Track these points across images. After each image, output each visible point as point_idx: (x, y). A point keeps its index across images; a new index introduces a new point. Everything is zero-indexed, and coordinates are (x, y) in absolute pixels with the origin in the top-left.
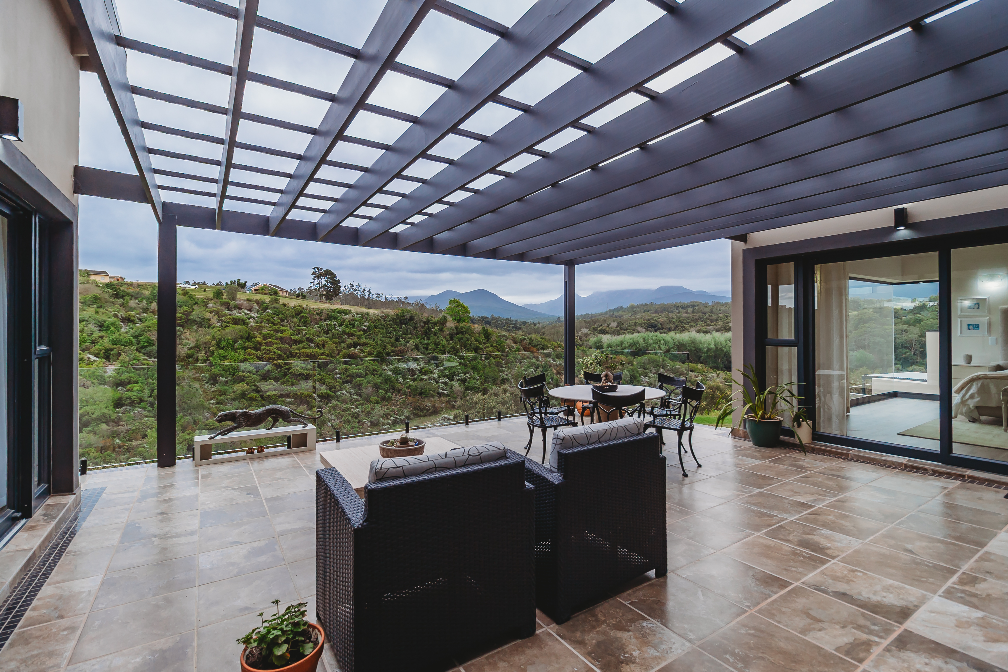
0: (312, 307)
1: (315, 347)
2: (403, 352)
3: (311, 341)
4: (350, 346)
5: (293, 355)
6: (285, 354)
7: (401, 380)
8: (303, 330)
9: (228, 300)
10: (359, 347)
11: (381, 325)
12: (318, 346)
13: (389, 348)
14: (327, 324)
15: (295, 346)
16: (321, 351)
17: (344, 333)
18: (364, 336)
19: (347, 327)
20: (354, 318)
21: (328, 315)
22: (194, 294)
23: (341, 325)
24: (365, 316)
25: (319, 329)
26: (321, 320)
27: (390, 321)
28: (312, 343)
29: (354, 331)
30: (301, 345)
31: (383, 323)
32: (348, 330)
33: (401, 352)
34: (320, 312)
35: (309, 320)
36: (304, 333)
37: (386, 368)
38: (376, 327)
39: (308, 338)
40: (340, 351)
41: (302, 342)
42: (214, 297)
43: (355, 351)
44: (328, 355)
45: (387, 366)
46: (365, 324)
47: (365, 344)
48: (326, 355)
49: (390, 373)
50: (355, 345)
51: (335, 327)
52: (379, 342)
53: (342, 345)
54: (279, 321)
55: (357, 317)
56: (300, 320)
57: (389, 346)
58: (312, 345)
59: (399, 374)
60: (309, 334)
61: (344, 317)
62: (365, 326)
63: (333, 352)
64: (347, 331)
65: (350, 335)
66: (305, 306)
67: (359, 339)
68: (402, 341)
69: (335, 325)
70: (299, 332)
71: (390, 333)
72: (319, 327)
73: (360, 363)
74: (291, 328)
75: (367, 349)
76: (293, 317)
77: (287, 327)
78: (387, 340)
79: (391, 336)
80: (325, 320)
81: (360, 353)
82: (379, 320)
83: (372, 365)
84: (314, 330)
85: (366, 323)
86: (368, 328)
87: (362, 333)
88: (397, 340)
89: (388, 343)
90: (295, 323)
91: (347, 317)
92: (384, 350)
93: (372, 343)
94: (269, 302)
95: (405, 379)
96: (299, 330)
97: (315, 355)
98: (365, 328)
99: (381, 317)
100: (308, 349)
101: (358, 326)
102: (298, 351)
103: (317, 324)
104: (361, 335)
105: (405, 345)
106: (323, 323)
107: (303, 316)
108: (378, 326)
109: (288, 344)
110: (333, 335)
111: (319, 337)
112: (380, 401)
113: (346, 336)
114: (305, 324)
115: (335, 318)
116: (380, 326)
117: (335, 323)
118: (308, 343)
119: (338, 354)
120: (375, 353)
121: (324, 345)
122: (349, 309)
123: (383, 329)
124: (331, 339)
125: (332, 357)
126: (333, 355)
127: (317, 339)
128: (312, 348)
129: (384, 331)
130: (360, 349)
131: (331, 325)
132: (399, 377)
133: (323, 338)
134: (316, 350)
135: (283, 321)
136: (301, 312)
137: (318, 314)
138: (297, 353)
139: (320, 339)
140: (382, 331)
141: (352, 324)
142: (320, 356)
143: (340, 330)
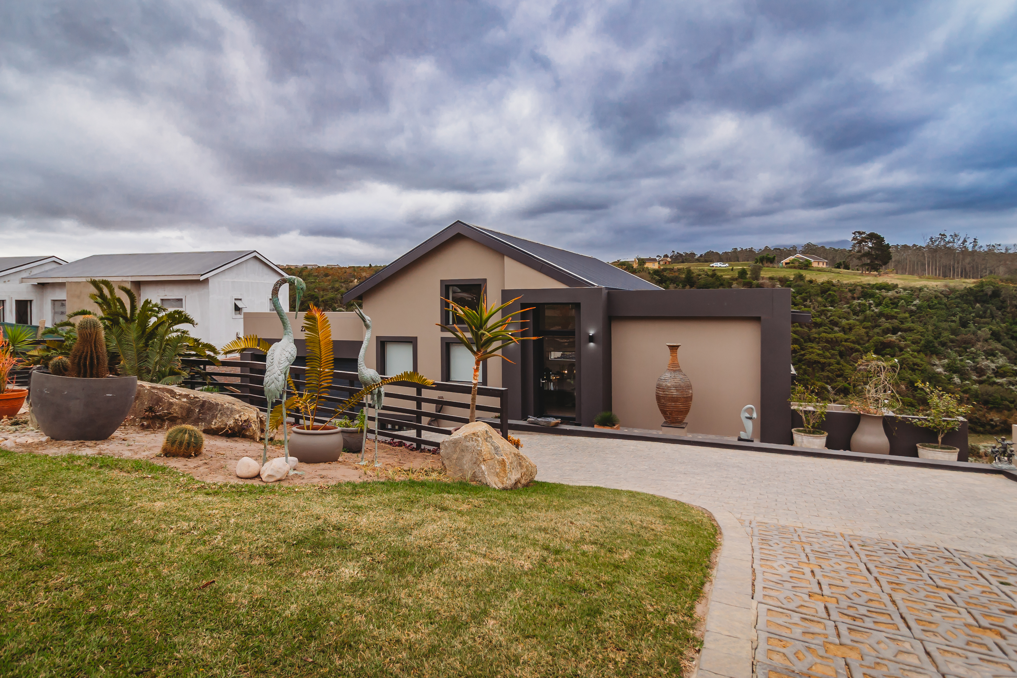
0: (845, 282)
1: (840, 331)
2: (968, 343)
3: (836, 324)
4: (886, 331)
5: (811, 340)
6: (803, 338)
7: (957, 380)
8: (828, 311)
9: (751, 280)
10: (900, 333)
11: (940, 303)
12: (844, 330)
13: (946, 335)
14: (859, 304)
15: (814, 330)
16: (847, 337)
17: (881, 315)
18: (910, 319)
19: (888, 307)
20: (898, 295)
21: (862, 292)
22: (722, 273)
23: (877, 305)
24: (915, 292)
25: (849, 310)
26: (854, 298)
27: (956, 298)
28: (836, 326)
29: (896, 312)
30: (821, 329)
31: (945, 300)
32: (887, 311)
33: (965, 342)
34: (852, 288)
35: (837, 298)
36: (829, 314)
37: (937, 362)
38: (930, 307)
39: (832, 320)
40: (870, 338)
41: (825, 325)
42: (739, 277)
43: (893, 338)
44: (853, 342)
45: (940, 359)
46: (915, 302)
47: (910, 330)
48: (851, 342)
49: (940, 370)
50: (894, 331)
51: (870, 307)
52: (930, 328)
53: (877, 330)
54: (801, 301)
55: (904, 294)
56: (826, 299)
57: (946, 334)
58: (836, 329)
59: (955, 372)
60: (834, 315)
61: (884, 293)
62: (915, 305)
63: (862, 339)
64: (885, 312)
65: (888, 317)
66: (834, 281)
67: (902, 323)
68: (972, 327)
69: (870, 304)
70: (822, 313)
71: (954, 315)
72: (849, 308)
73: (898, 353)
74: (814, 308)
75: (911, 337)
76: (818, 295)
77: (810, 307)
78: (944, 325)
79: (954, 318)
80: (858, 299)
81: (900, 341)
82: (936, 297)
83: (915, 357)
84: (841, 311)
85: (917, 302)
86: (919, 307)
87: (907, 315)
88: (964, 324)
89: (946, 330)
90: (820, 303)
91: (890, 294)
92: (936, 338)
93: (921, 329)
94: (794, 279)
95: (962, 379)
96: (823, 311)
97: (837, 341)
98: (914, 308)
99: (941, 293)
100: (829, 333)
101: (903, 306)
102: (817, 336)
103: (847, 303)
104: (906, 318)
105: (974, 333)
106: (856, 302)
107: (830, 294)
108: (934, 306)
109: (808, 327)
110: (865, 317)
111: (848, 320)
112: (916, 404)
113: (883, 319)
114: (832, 303)
115: (872, 296)
116: (938, 306)
117: (871, 302)
118: (831, 326)
119: (868, 341)
120: (923, 342)
121: (851, 329)
122: (895, 282)
123: (942, 309)
124: (861, 322)
125: (859, 344)
126: (861, 342)
127: (844, 322)
128: (835, 332)
129: (943, 312)
130: (900, 336)
131: (864, 305)
132: (954, 376)
133: (851, 321)
134: (841, 335)
135: (805, 300)
136: (829, 289)
137: (850, 291)
138: (815, 338)
139: (847, 322)
140: (940, 312)
141: (894, 303)
142: (843, 343)
143: (876, 310)
